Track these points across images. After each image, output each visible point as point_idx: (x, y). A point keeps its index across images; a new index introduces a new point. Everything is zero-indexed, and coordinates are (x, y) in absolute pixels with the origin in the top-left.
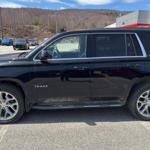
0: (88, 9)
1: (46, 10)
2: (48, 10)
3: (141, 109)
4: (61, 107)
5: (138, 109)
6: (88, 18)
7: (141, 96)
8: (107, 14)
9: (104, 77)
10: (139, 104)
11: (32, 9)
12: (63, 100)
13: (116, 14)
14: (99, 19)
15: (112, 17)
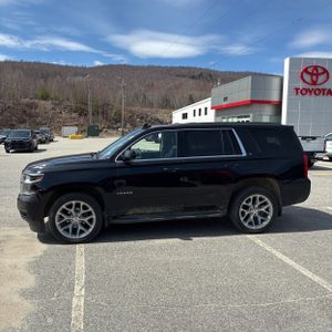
0: (153, 67)
1: (62, 66)
2: (67, 66)
3: (246, 220)
4: (148, 219)
5: (242, 219)
6: (153, 85)
7: (244, 203)
8: (193, 77)
9: (195, 186)
10: (243, 213)
11: (29, 63)
12: (150, 210)
13: (210, 76)
14: (177, 87)
15: (202, 83)
